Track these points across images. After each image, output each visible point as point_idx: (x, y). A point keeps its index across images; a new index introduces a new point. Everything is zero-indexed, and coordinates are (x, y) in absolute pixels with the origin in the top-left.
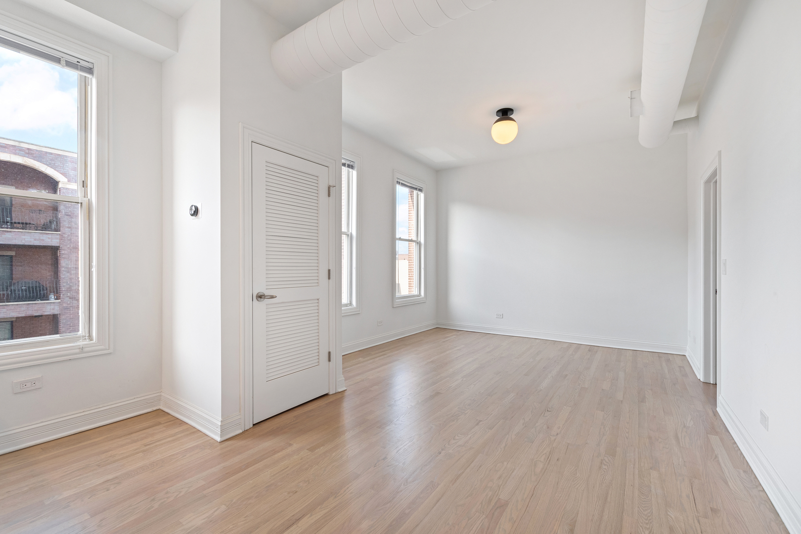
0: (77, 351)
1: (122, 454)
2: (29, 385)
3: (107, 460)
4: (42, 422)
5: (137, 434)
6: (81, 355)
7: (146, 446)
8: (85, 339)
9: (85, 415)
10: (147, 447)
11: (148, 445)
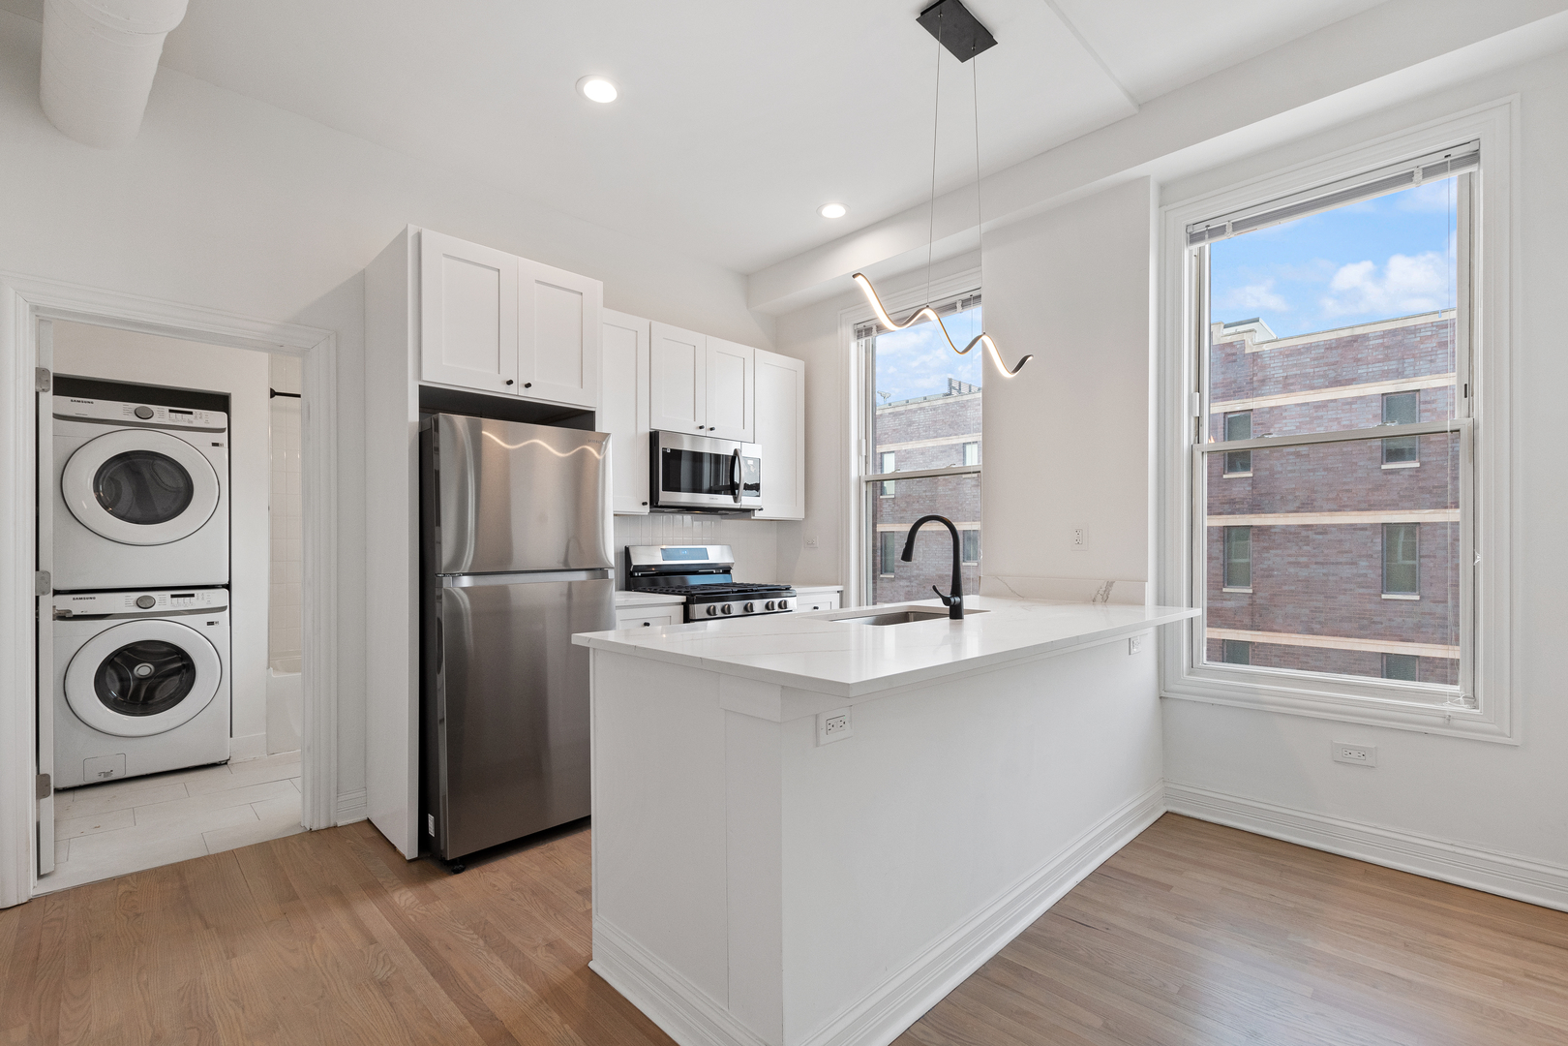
0: (1440, 720)
1: (1466, 956)
2: (1355, 754)
3: (1429, 948)
4: (1375, 828)
5: (1542, 947)
6: (1445, 730)
7: (1527, 976)
8: (1458, 702)
9: (1454, 852)
10: (1526, 980)
11: (1534, 978)
